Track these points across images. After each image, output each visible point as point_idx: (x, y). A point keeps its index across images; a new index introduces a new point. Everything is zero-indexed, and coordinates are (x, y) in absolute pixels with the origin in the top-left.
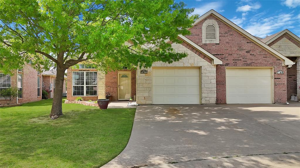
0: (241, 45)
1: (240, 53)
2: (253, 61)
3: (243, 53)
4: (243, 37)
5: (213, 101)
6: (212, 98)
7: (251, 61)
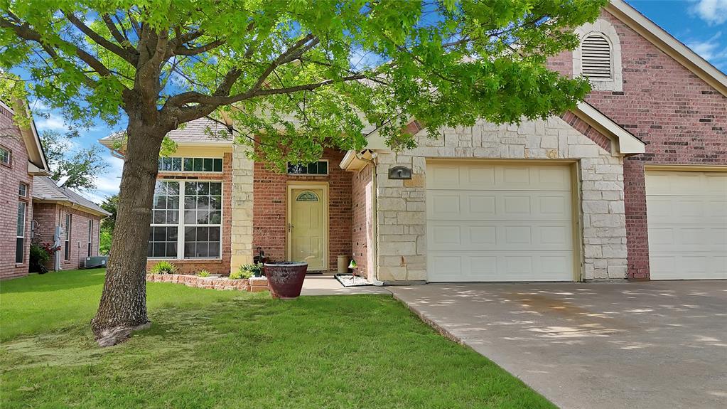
0: (686, 100)
1: (685, 122)
2: (722, 149)
3: (692, 122)
4: (690, 76)
5: (618, 270)
6: (615, 261)
7: (715, 148)
